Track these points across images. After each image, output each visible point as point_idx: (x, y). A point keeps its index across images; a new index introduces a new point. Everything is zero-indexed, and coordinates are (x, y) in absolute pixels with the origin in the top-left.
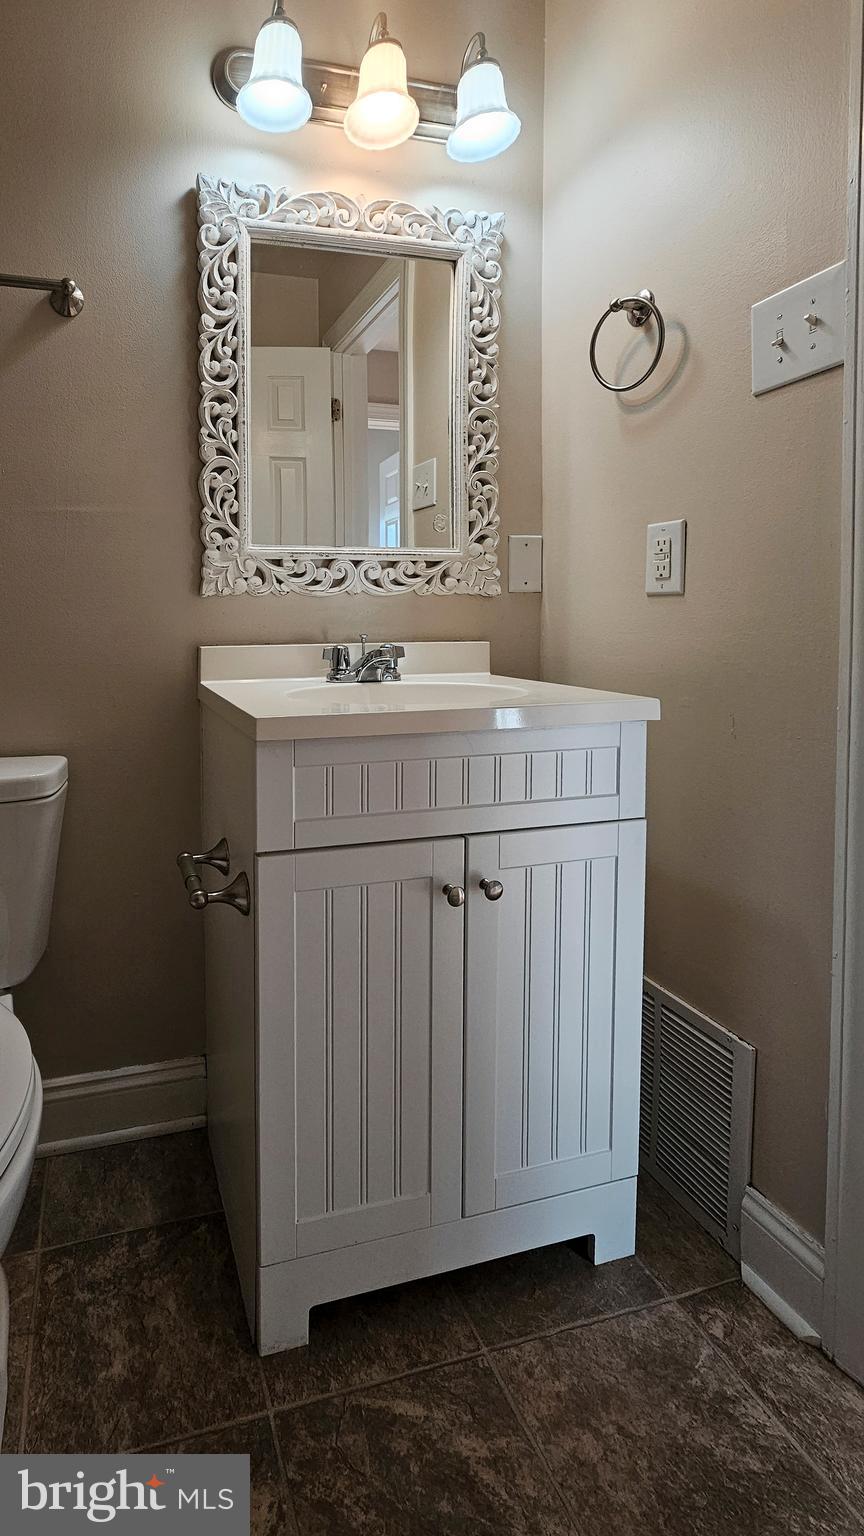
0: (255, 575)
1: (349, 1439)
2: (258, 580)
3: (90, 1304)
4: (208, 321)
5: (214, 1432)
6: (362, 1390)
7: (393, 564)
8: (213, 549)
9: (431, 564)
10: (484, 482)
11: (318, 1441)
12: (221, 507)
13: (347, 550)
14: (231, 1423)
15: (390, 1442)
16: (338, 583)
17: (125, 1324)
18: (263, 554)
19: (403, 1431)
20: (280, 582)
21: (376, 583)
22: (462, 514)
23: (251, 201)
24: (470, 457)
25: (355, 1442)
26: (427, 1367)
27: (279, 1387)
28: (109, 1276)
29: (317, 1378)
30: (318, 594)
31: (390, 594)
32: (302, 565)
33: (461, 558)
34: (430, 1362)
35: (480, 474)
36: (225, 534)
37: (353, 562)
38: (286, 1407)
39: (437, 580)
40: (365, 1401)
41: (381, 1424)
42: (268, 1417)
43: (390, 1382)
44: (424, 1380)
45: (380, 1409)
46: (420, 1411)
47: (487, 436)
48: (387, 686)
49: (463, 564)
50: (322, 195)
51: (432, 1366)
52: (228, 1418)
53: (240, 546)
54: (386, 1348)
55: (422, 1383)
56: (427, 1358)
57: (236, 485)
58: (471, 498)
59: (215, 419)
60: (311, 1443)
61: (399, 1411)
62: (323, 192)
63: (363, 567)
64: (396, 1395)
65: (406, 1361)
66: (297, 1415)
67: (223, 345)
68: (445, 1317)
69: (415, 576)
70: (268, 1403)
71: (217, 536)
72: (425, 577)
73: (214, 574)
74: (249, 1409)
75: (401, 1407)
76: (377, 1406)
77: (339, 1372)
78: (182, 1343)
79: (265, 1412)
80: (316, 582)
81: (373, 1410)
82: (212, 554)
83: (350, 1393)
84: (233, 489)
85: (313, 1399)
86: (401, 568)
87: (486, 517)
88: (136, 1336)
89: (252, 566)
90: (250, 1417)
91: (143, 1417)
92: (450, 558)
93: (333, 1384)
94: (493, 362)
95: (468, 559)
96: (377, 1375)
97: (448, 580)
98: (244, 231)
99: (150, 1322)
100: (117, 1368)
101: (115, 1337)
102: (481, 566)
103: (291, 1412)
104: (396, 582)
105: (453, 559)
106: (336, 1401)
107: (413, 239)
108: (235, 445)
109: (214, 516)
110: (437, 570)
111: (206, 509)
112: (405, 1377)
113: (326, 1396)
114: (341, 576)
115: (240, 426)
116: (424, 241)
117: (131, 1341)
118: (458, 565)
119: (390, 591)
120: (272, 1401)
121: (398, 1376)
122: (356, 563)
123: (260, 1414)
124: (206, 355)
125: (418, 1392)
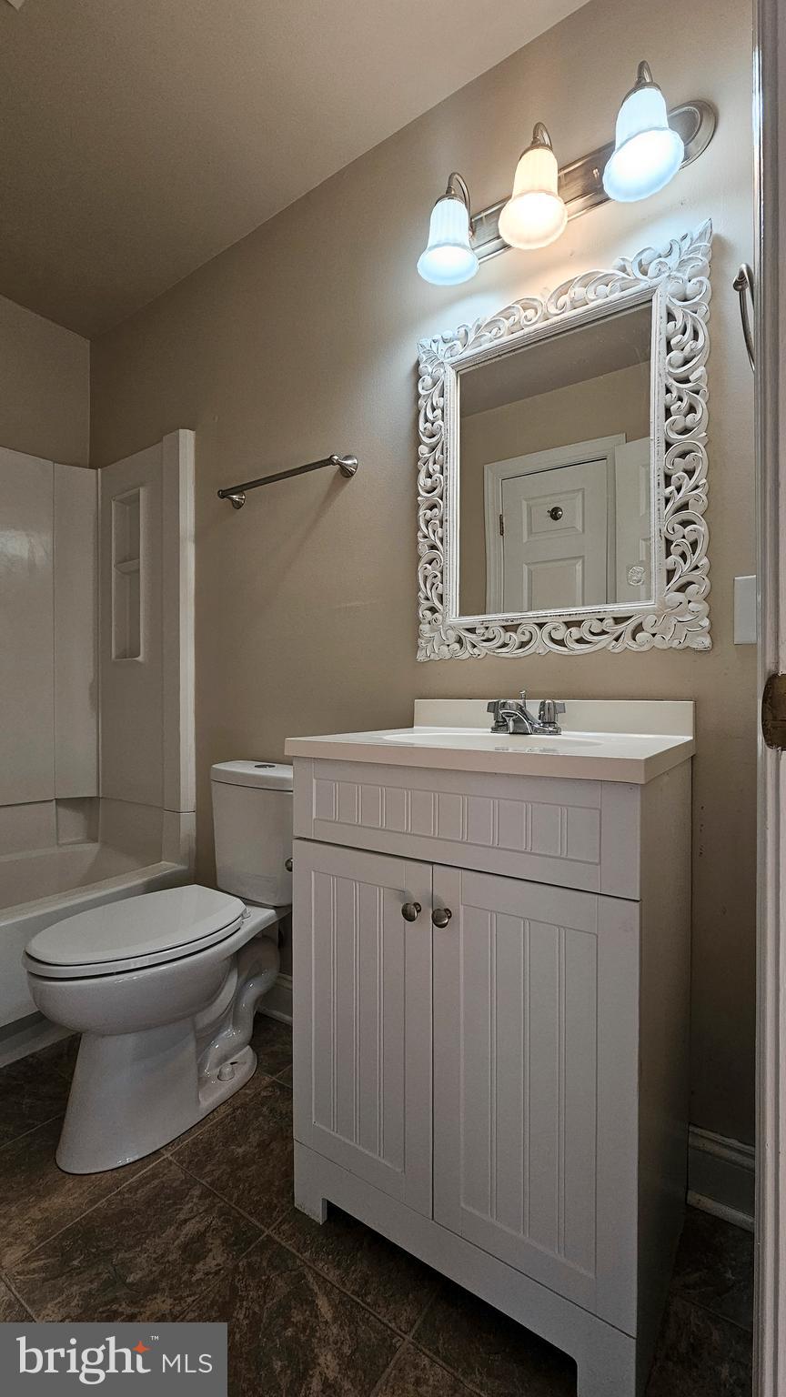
0: (456, 642)
1: (280, 1283)
2: (457, 646)
3: (264, 1116)
4: (423, 449)
5: (239, 1213)
6: (317, 1273)
7: (578, 624)
8: (424, 624)
9: (618, 620)
10: (685, 523)
11: (268, 1266)
12: (431, 589)
13: (530, 614)
14: (249, 1217)
15: (295, 1308)
16: (523, 645)
17: (265, 1137)
18: (461, 624)
19: (308, 1312)
20: (474, 646)
21: (561, 643)
22: (658, 563)
23: (455, 342)
24: (667, 500)
25: (282, 1286)
26: (363, 1305)
27: (285, 1227)
28: (284, 1112)
29: (305, 1243)
30: (503, 655)
31: (571, 653)
32: (491, 631)
33: (654, 610)
34: (368, 1304)
35: (683, 515)
36: (433, 610)
37: (537, 624)
38: (276, 1237)
39: (627, 638)
40: (310, 1278)
41: (303, 1297)
42: (264, 1232)
43: (334, 1286)
44: (352, 1307)
45: (312, 1290)
46: (329, 1316)
47: (690, 473)
49: (659, 617)
50: (509, 308)
51: (367, 1307)
52: (250, 1214)
53: (443, 620)
54: (355, 1270)
55: (349, 1307)
56: (369, 1301)
57: (441, 573)
58: (669, 542)
59: (428, 522)
60: (265, 1264)
61: (320, 1303)
62: (510, 305)
63: (547, 629)
64: (327, 1294)
65: (357, 1288)
66: (275, 1246)
67: (435, 463)
68: (411, 1296)
69: (604, 633)
70: (272, 1227)
71: (428, 614)
72: (613, 634)
73: (425, 643)
74: (262, 1220)
75: (323, 1304)
76: (311, 1286)
77: (317, 1253)
78: (274, 1167)
79: (266, 1230)
80: (504, 645)
81: (308, 1287)
82: (425, 627)
83: (310, 1267)
84: (439, 575)
85: (290, 1248)
86: (585, 626)
87: (689, 561)
88: (263, 1146)
89: (452, 635)
90: (258, 1224)
91: (225, 1178)
92: (639, 612)
93: (307, 1254)
94: (698, 388)
95: (664, 612)
96: (332, 1275)
97: (639, 636)
98: (449, 368)
99: (273, 1145)
100: (240, 1150)
101: (254, 1138)
102: (682, 616)
103: (275, 1242)
104: (580, 641)
105: (645, 613)
106: (298, 1261)
107: (600, 302)
108: (441, 540)
109: (427, 599)
110: (627, 627)
111: (420, 593)
112: (345, 1293)
113: (297, 1254)
114: (525, 639)
115: (446, 525)
116: (611, 298)
117: (258, 1145)
118: (652, 618)
119: (573, 650)
120: (275, 1229)
121: (342, 1289)
122: (541, 625)
123: (263, 1227)
124: (422, 475)
125: (340, 1307)
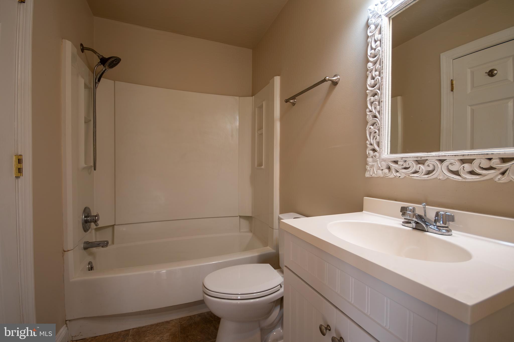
0: (387, 168)
2: (387, 171)
4: (370, 65)
8: (369, 158)
9: (503, 160)
12: (373, 139)
16: (429, 173)
18: (389, 159)
20: (397, 171)
21: (456, 173)
30: (415, 178)
31: (464, 180)
32: (408, 163)
36: (374, 150)
37: (440, 160)
39: (511, 173)
48: (427, 235)
53: (379, 156)
57: (379, 130)
59: (372, 103)
63: (446, 163)
67: (376, 71)
69: (490, 168)
71: (371, 152)
72: (500, 169)
73: (370, 168)
80: (416, 172)
82: (370, 160)
84: (377, 131)
86: (476, 163)
89: (384, 165)
98: (384, 17)
104: (472, 173)
108: (379, 112)
109: (371, 144)
110: (511, 164)
111: (367, 142)
115: (382, 104)
119: (465, 178)
122: (442, 161)
124: (369, 79)
